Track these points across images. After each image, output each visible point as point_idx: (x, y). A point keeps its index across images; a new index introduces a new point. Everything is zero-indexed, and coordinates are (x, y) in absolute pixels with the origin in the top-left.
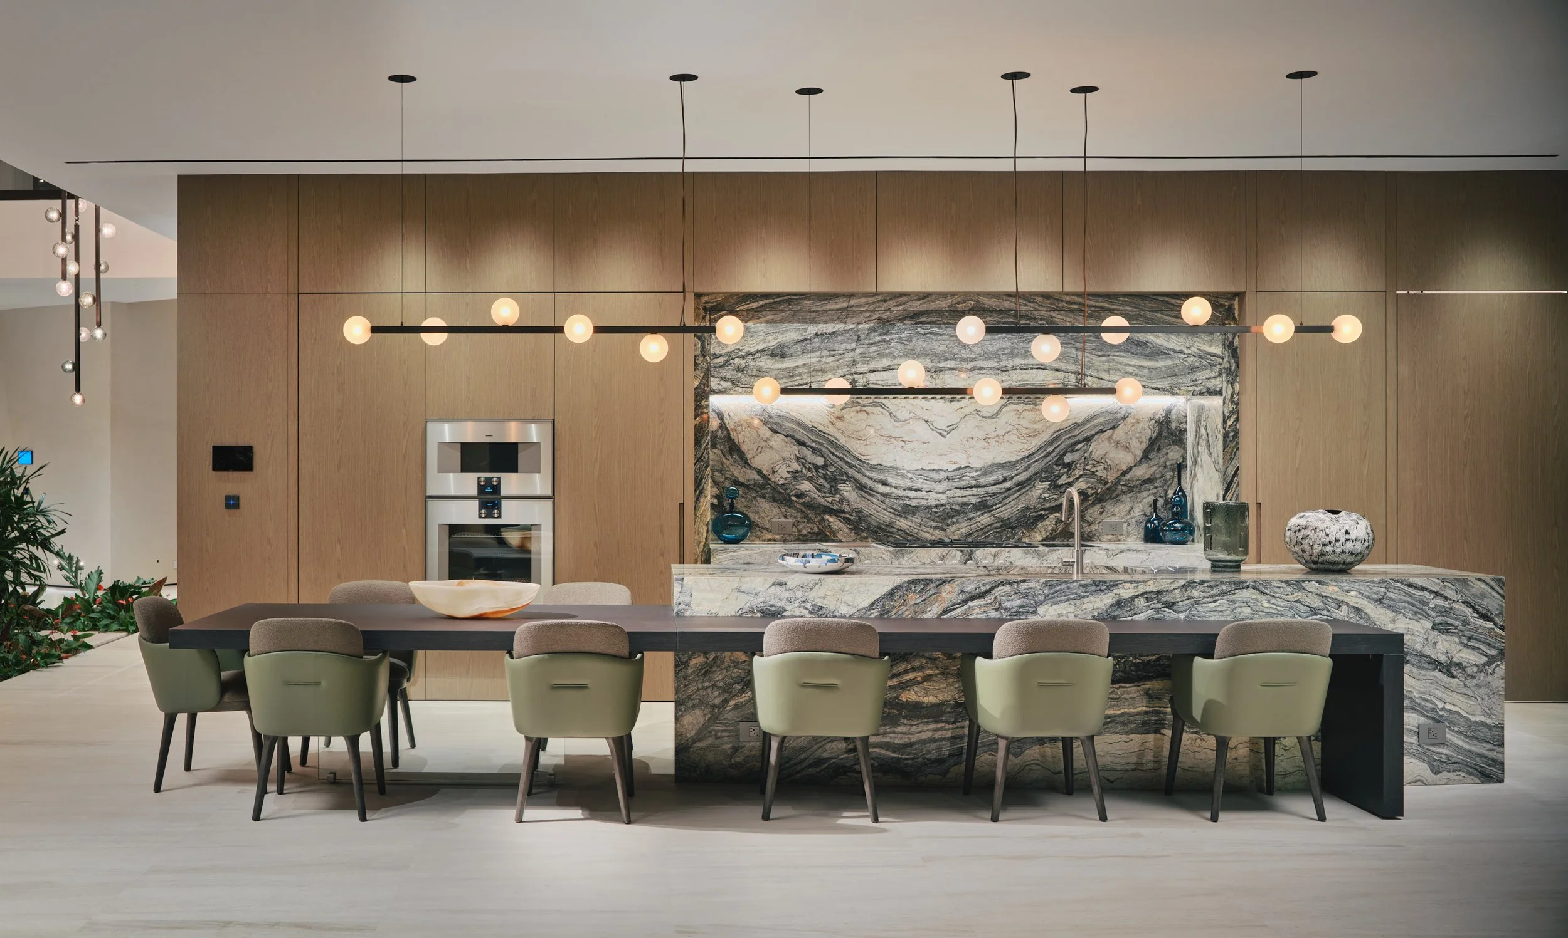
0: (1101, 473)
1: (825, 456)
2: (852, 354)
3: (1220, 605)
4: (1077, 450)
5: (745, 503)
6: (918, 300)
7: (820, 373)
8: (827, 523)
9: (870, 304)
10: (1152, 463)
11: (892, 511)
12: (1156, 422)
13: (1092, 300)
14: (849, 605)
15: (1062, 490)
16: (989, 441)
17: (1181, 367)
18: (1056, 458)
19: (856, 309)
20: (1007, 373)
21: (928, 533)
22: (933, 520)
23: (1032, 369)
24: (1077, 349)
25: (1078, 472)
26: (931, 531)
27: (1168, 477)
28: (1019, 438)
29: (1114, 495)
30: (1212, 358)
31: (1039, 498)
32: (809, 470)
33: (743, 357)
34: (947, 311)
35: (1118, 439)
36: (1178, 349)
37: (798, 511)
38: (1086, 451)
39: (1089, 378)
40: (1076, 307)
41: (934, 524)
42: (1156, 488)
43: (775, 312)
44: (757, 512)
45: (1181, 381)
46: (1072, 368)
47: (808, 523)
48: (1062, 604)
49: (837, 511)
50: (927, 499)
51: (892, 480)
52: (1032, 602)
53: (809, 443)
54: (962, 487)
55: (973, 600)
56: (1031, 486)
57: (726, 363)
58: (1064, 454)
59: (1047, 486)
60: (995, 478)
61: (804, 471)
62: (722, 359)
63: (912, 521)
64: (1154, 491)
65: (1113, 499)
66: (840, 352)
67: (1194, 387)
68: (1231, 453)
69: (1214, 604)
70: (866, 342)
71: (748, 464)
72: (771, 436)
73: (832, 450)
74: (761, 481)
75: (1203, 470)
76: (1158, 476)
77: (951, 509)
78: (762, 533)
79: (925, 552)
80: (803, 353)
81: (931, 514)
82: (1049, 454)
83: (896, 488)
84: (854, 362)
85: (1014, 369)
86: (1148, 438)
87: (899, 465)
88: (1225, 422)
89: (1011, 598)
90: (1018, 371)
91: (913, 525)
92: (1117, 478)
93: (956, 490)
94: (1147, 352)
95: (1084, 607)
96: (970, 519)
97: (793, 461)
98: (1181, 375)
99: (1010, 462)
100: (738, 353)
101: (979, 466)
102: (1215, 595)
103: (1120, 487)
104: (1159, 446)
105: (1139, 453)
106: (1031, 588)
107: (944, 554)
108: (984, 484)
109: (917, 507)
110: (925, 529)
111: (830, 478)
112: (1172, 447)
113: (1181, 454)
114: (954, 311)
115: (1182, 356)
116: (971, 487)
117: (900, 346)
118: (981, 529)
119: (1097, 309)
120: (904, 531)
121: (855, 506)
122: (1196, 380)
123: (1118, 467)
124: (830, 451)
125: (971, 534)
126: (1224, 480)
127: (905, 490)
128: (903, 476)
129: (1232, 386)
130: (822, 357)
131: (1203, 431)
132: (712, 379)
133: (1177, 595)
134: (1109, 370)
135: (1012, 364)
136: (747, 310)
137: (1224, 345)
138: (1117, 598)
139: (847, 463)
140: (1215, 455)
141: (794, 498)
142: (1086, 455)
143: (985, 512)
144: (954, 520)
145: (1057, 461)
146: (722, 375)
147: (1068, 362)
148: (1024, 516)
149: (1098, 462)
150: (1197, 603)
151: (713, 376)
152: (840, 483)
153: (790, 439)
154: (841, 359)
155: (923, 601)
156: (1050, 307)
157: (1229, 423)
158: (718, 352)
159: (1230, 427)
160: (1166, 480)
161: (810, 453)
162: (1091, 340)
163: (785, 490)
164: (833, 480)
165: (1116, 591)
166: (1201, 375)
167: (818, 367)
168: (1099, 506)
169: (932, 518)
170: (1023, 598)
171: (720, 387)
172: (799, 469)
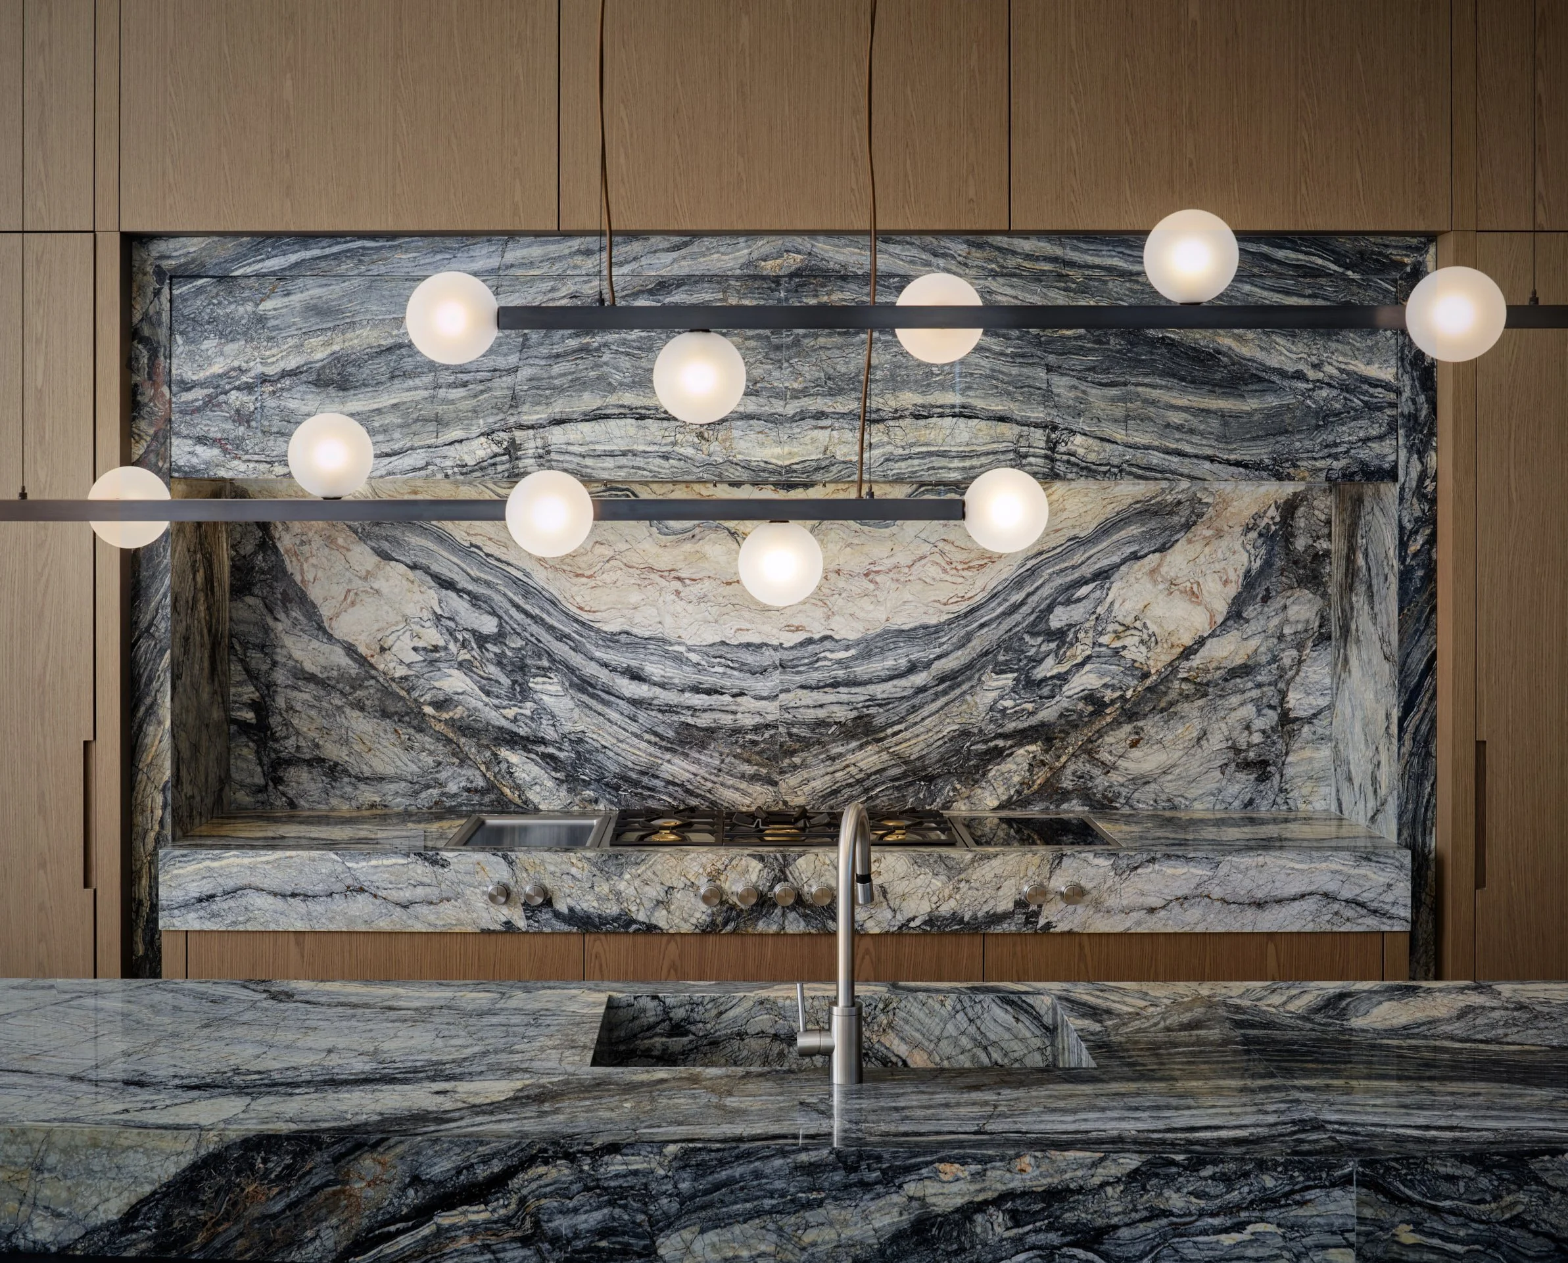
0: (1135, 651)
1: (501, 612)
2: (508, 380)
3: (1257, 1239)
4: (1079, 600)
5: (320, 721)
6: (668, 250)
7: (432, 427)
8: (504, 766)
9: (553, 260)
10: (1251, 628)
11: (653, 739)
12: (1260, 535)
13: (1086, 251)
14: (59, 1215)
15: (1046, 691)
16: (878, 579)
17: (1298, 413)
18: (1032, 618)
19: (519, 272)
20: (881, 426)
21: (737, 789)
22: (748, 761)
23: (941, 416)
24: (1049, 369)
25: (1080, 651)
26: (743, 785)
27: (1287, 661)
28: (945, 571)
29: (1163, 704)
30: (1371, 390)
31: (991, 709)
32: (464, 644)
33: (249, 388)
34: (738, 278)
35: (1172, 574)
36: (1291, 368)
37: (438, 740)
38: (1100, 602)
39: (1079, 439)
40: (1047, 267)
41: (749, 769)
42: (1259, 686)
43: (324, 281)
44: (345, 742)
45: (1298, 444)
46: (1038, 413)
47: (461, 766)
48: (737, 1229)
49: (527, 739)
50: (734, 713)
51: (654, 670)
52: (640, 1217)
53: (463, 583)
54: (814, 683)
55: (452, 1207)
56: (974, 682)
57: (210, 403)
58: (1050, 609)
59: (1010, 683)
60: (890, 663)
61: (453, 647)
62: (198, 394)
63: (697, 762)
64: (1255, 693)
65: (1162, 711)
66: (480, 376)
67: (1329, 461)
68: (1418, 620)
69: (1235, 1237)
70: (544, 351)
71: (325, 632)
72: (377, 566)
73: (516, 599)
74: (354, 669)
75: (1359, 649)
76: (1264, 659)
77: (790, 735)
78: (356, 788)
79: (673, 862)
80: (392, 378)
81: (743, 746)
82: (1015, 608)
83: (663, 686)
84: (515, 400)
85: (898, 415)
86: (1241, 572)
87: (669, 633)
88: (1403, 545)
89: (571, 1204)
90: (908, 421)
91: (702, 772)
92: (1170, 664)
93: (801, 692)
94: (1218, 376)
95: (809, 1237)
96: (833, 759)
97: (428, 624)
98: (1300, 431)
99: (925, 627)
100: (237, 378)
101: (853, 636)
102: (1239, 1208)
103: (1176, 684)
104: (1267, 590)
105: (1221, 608)
106: (635, 1173)
107: (720, 866)
108: (866, 677)
109: (711, 731)
110: (730, 781)
111: (512, 663)
112: (1298, 593)
113: (1316, 608)
114: (754, 277)
115: (1302, 385)
116: (835, 685)
117: (625, 362)
118: (858, 782)
119: (1097, 273)
120: (681, 785)
121: (568, 727)
122: (1336, 445)
123: (1174, 639)
124: (511, 601)
125: (835, 792)
126: (1401, 683)
127: (683, 691)
128: (679, 659)
129: (1420, 459)
130: (437, 387)
131: (1361, 561)
132: (175, 441)
133: (1114, 1202)
134: (1127, 418)
135: (893, 404)
136: (259, 276)
137: (1402, 359)
138: (916, 1209)
139: (551, 629)
140: (1382, 619)
141: (428, 710)
142: (1100, 610)
143: (868, 743)
144: (797, 760)
145: (1033, 624)
146: (199, 431)
147: (1028, 400)
148: (958, 752)
149: (1128, 628)
150: (1179, 1230)
151: (178, 434)
152: (535, 676)
153: (419, 573)
154: (482, 392)
155: (291, 1206)
156: (983, 268)
157: (1413, 547)
158: (190, 375)
159: (1415, 555)
160: (1282, 671)
161: (467, 605)
162: (1082, 348)
163: (408, 692)
164: (519, 669)
165: (911, 1188)
166: (1347, 433)
167: (429, 410)
168: (1128, 728)
169: (745, 755)
170: (612, 1203)
171: (195, 461)
172: (441, 643)
